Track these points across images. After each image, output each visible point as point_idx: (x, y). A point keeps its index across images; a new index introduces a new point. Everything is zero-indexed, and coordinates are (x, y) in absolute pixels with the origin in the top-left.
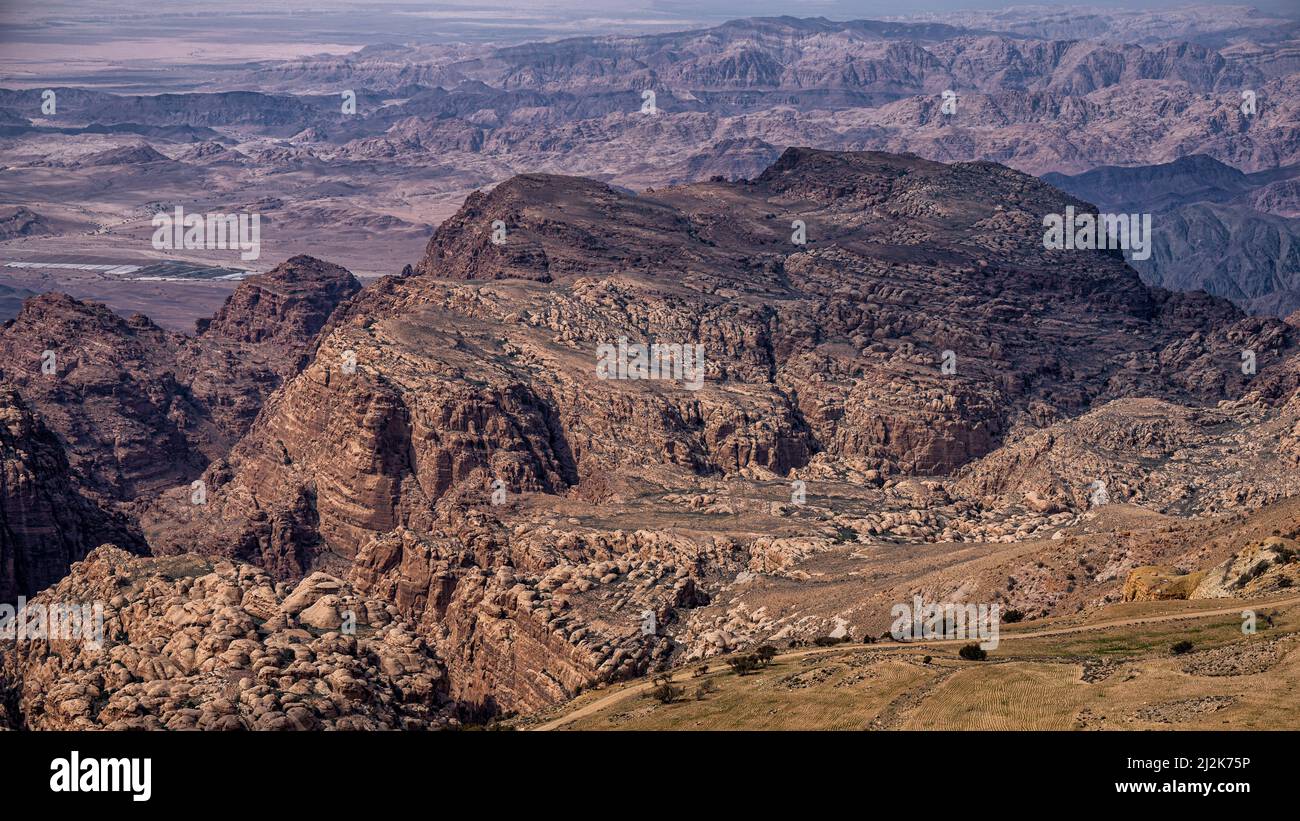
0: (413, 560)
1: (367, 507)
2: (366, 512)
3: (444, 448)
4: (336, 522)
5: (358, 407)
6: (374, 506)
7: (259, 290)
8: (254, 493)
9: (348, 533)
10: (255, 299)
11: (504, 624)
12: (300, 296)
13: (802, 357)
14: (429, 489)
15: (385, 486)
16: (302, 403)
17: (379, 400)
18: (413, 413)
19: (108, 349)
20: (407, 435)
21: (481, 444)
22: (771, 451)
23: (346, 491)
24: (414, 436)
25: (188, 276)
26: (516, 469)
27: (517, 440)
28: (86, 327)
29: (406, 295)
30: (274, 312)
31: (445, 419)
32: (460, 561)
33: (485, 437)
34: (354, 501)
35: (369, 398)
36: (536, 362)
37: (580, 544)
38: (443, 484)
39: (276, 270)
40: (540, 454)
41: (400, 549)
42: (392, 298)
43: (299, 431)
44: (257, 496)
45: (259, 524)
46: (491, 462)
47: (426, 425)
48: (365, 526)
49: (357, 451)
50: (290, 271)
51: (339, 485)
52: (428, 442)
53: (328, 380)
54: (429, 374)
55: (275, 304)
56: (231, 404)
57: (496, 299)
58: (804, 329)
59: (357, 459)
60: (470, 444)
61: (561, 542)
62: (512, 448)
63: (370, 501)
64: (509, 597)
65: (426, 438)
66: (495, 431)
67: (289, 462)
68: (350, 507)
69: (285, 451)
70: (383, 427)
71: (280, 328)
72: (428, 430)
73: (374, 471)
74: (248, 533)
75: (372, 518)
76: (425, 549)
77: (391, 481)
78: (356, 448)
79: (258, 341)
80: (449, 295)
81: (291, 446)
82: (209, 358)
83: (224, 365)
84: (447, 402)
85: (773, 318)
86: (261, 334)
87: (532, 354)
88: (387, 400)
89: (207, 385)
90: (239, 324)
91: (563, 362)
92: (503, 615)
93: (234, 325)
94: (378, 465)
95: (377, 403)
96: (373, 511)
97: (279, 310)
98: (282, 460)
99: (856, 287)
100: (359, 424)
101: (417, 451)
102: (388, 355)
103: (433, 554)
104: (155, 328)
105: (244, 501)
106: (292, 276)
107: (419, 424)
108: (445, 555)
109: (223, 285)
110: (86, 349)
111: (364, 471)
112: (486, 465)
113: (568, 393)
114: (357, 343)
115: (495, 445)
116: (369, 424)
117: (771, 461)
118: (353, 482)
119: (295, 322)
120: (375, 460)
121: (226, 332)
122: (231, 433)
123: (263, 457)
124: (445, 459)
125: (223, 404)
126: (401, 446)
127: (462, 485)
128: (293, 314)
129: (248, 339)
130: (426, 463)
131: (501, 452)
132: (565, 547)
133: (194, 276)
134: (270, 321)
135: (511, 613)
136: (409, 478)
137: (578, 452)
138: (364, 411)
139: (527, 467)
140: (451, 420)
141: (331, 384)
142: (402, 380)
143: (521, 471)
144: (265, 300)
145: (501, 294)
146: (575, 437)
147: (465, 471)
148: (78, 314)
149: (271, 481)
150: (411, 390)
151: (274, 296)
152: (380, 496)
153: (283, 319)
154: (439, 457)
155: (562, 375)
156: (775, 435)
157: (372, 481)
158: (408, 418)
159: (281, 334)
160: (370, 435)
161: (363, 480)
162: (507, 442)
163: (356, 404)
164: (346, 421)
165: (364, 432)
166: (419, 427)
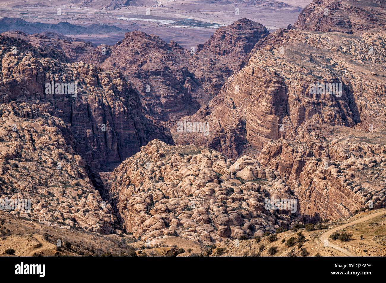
0: (286, 153)
1: (268, 129)
2: (267, 131)
3: (302, 105)
4: (254, 134)
5: (265, 85)
6: (271, 128)
7: (225, 33)
8: (219, 120)
9: (259, 140)
10: (223, 37)
11: (325, 182)
12: (243, 36)
14: (295, 122)
15: (276, 120)
16: (242, 83)
17: (275, 83)
18: (289, 89)
19: (160, 56)
20: (286, 98)
21: (318, 104)
23: (259, 121)
24: (289, 99)
25: (195, 26)
26: (333, 115)
27: (334, 103)
28: (151, 46)
29: (288, 37)
30: (231, 43)
31: (303, 92)
32: (307, 154)
33: (320, 101)
34: (262, 126)
35: (270, 81)
36: (344, 69)
37: (360, 149)
38: (301, 120)
39: (233, 25)
40: (344, 109)
41: (281, 147)
42: (282, 38)
43: (240, 94)
44: (220, 122)
45: (220, 134)
46: (322, 111)
47: (295, 94)
48: (266, 137)
49: (264, 104)
50: (239, 25)
51: (256, 118)
52: (295, 102)
53: (253, 73)
54: (297, 72)
55: (231, 39)
56: (211, 81)
57: (328, 40)
59: (264, 107)
60: (314, 103)
61: (351, 148)
62: (332, 106)
63: (269, 126)
64: (328, 171)
65: (294, 100)
66: (324, 98)
67: (235, 108)
68: (260, 128)
69: (233, 103)
70: (276, 94)
71: (233, 50)
72: (295, 96)
73: (271, 113)
74: (216, 138)
75: (270, 134)
76: (292, 148)
77: (278, 118)
78: (264, 103)
79: (224, 55)
80: (307, 38)
81: (236, 101)
82: (202, 61)
83: (209, 65)
84: (304, 85)
86: (225, 52)
87: (343, 65)
88: (278, 83)
89: (201, 73)
90: (216, 47)
91: (356, 69)
92: (324, 179)
93: (214, 48)
94: (273, 111)
95: (274, 83)
96: (270, 130)
97: (233, 42)
98: (232, 106)
100: (266, 92)
101: (291, 105)
102: (279, 63)
103: (295, 150)
104: (180, 48)
105: (215, 124)
106: (239, 27)
107: (292, 94)
108: (300, 151)
109: (210, 30)
110: (151, 55)
111: (267, 113)
112: (320, 113)
113: (358, 83)
114: (266, 57)
115: (325, 104)
116: (270, 93)
118: (262, 117)
119: (240, 47)
120: (272, 108)
121: (210, 50)
122: (211, 94)
123: (224, 105)
124: (302, 109)
125: (207, 81)
126: (283, 103)
127: (309, 121)
128: (239, 44)
129: (219, 54)
130: (294, 111)
131: (327, 108)
132: (353, 150)
133: (197, 26)
134: (229, 46)
135: (328, 178)
136: (286, 117)
137: (361, 109)
138: (268, 87)
139: (338, 115)
140: (306, 92)
141: (254, 75)
142: (285, 74)
143: (335, 116)
144: (227, 38)
145: (330, 38)
146: (360, 102)
147: (310, 115)
148: (148, 40)
149: (227, 115)
150: (289, 79)
151: (231, 36)
152: (273, 124)
153: (235, 46)
154: (300, 108)
155: (355, 75)
157: (270, 117)
158: (287, 91)
159: (234, 52)
160: (270, 98)
161: (266, 117)
162: (330, 103)
163: (265, 84)
164: (260, 91)
165: (267, 96)
166: (292, 95)
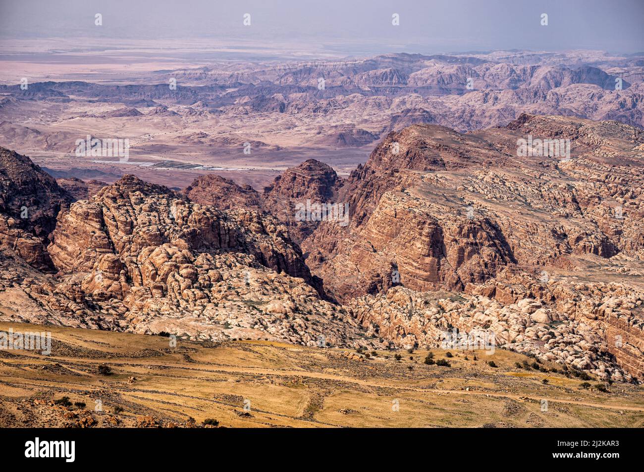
1: (426, 271)
2: (426, 274)
3: (460, 245)
4: (410, 278)
5: (419, 227)
6: (429, 271)
7: (295, 174)
8: (356, 265)
9: (416, 283)
10: (294, 178)
11: (597, 322)
12: (315, 177)
13: (596, 207)
14: (453, 264)
15: (434, 262)
16: (382, 225)
17: (430, 224)
18: (444, 230)
19: (244, 200)
20: (441, 239)
21: (476, 244)
22: (600, 248)
23: (415, 264)
24: (445, 240)
25: (178, 168)
26: (493, 255)
27: (491, 242)
28: (232, 190)
29: (400, 178)
30: (304, 184)
31: (460, 233)
32: (528, 295)
33: (477, 241)
34: (419, 269)
35: (424, 223)
36: (483, 208)
37: (587, 289)
38: (460, 261)
39: (302, 165)
40: (501, 249)
41: (495, 289)
42: (394, 179)
43: (380, 237)
44: (358, 266)
45: (377, 278)
46: (481, 252)
47: (450, 235)
48: (425, 280)
49: (420, 246)
50: (309, 166)
51: (411, 261)
52: (452, 243)
53: (396, 215)
54: (446, 213)
55: (304, 181)
56: (296, 225)
57: (446, 180)
58: (594, 194)
59: (420, 250)
60: (472, 244)
61: (578, 287)
62: (489, 246)
63: (427, 269)
64: (600, 311)
65: (452, 241)
66: (481, 238)
67: (375, 251)
68: (418, 271)
69: (372, 246)
70: (432, 236)
71: (307, 192)
72: (453, 238)
73: (429, 255)
74: (373, 283)
75: (429, 276)
77: (436, 260)
78: (418, 245)
79: (298, 197)
80: (423, 178)
81: (375, 244)
82: (281, 204)
83: (288, 207)
84: (460, 225)
85: (574, 189)
86: (298, 194)
87: (480, 204)
88: (433, 224)
89: (284, 216)
90: (288, 189)
91: (496, 208)
92: (596, 319)
93: (286, 190)
94: (431, 253)
95: (429, 225)
96: (429, 273)
97: (306, 183)
98: (372, 250)
99: (599, 176)
100: (421, 234)
101: (447, 246)
102: (424, 204)
104: (254, 191)
105: (351, 269)
106: (310, 169)
107: (447, 234)
108: (519, 292)
109: (196, 172)
110: (233, 200)
111: (424, 255)
112: (479, 254)
113: (505, 222)
114: (403, 199)
115: (482, 244)
116: (427, 235)
117: (600, 252)
118: (418, 260)
119: (315, 189)
120: (429, 250)
121: (282, 193)
123: (361, 249)
124: (461, 250)
125: (292, 225)
126: (439, 245)
127: (469, 262)
128: (313, 185)
129: (293, 196)
130: (452, 252)
131: (485, 248)
132: (580, 289)
133: (181, 167)
134: (302, 188)
135: (600, 317)
136: (444, 259)
137: (513, 248)
138: (422, 229)
139: (497, 255)
140: (463, 233)
141: (397, 217)
142: (435, 215)
143: (496, 256)
144: (299, 179)
145: (448, 177)
146: (511, 241)
147: (470, 256)
148: (227, 184)
149: (366, 260)
150: (441, 219)
151: (304, 177)
152: (432, 266)
153: (308, 187)
154: (459, 249)
155: (498, 214)
156: (601, 241)
157: (428, 260)
158: (442, 232)
159: (308, 194)
160: (427, 239)
161: (424, 259)
162: (487, 243)
163: (418, 226)
164: (412, 233)
165: (423, 238)
166: (447, 237)
